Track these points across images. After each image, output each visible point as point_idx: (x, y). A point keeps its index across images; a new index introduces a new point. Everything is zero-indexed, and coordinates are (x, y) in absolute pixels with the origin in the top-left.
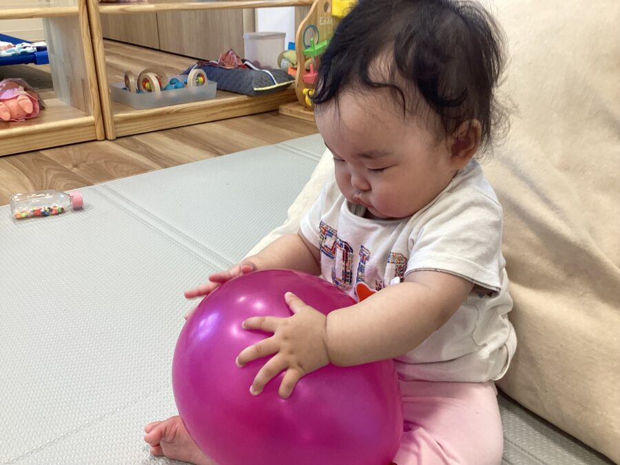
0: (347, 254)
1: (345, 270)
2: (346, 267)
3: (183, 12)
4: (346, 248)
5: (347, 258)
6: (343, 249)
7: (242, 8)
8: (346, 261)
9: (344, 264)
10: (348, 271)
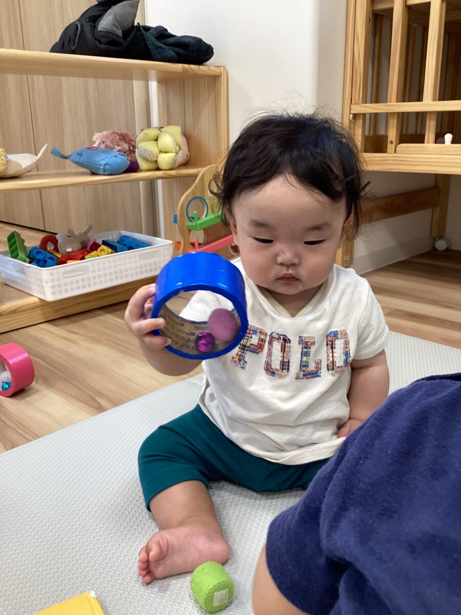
0: (285, 345)
1: (283, 359)
2: (283, 357)
3: (70, 189)
4: (285, 340)
5: (285, 349)
6: (281, 341)
7: (139, 181)
8: (284, 351)
9: (282, 354)
10: (286, 360)
